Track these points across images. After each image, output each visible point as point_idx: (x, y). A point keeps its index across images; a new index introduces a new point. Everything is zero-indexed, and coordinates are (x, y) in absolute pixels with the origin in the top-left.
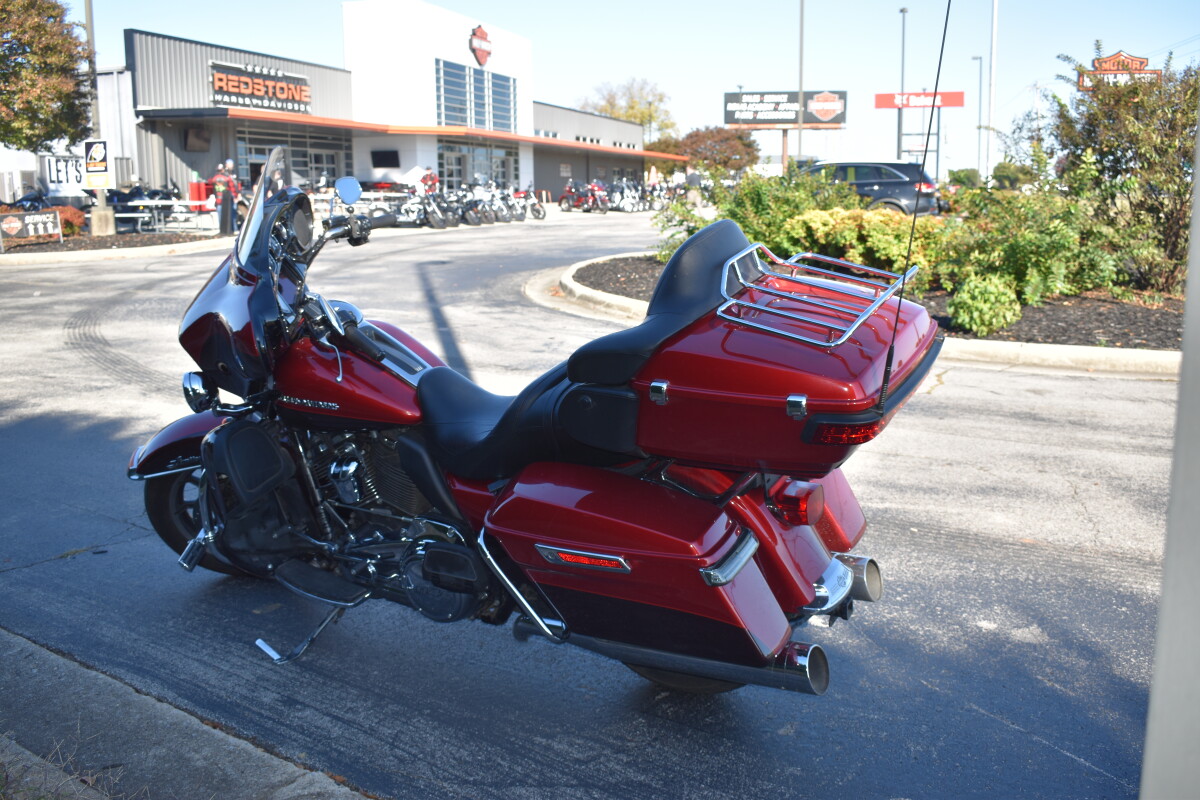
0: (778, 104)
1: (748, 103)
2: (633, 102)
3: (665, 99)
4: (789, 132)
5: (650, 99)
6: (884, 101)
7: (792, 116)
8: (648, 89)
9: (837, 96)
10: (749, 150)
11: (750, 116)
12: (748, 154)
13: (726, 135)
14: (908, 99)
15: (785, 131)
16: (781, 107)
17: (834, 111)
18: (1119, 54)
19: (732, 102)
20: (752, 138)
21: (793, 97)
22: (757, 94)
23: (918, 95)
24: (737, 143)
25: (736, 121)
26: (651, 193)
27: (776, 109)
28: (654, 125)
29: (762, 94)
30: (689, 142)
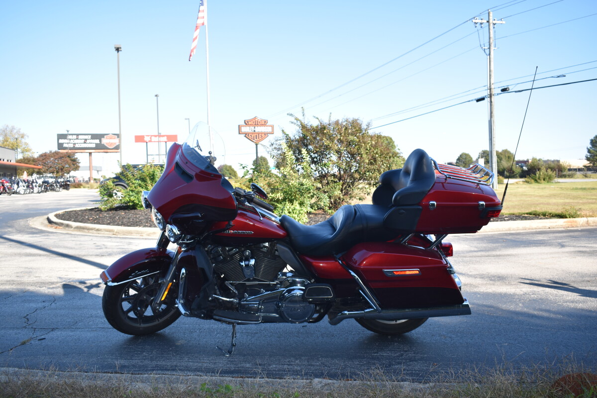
0: (86, 140)
1: (70, 139)
2: (7, 138)
3: (25, 137)
4: (92, 154)
5: (16, 137)
6: (139, 139)
7: (94, 146)
8: (15, 131)
9: (116, 136)
10: (74, 163)
11: (72, 146)
12: (74, 165)
13: (62, 155)
14: (151, 138)
15: (90, 154)
16: (88, 141)
17: (115, 143)
18: (255, 118)
19: (61, 139)
20: (75, 157)
21: (94, 136)
22: (75, 135)
23: (155, 136)
24: (68, 159)
25: (65, 148)
26: (32, 184)
27: (85, 143)
28: (19, 150)
29: (78, 135)
30: (41, 159)
